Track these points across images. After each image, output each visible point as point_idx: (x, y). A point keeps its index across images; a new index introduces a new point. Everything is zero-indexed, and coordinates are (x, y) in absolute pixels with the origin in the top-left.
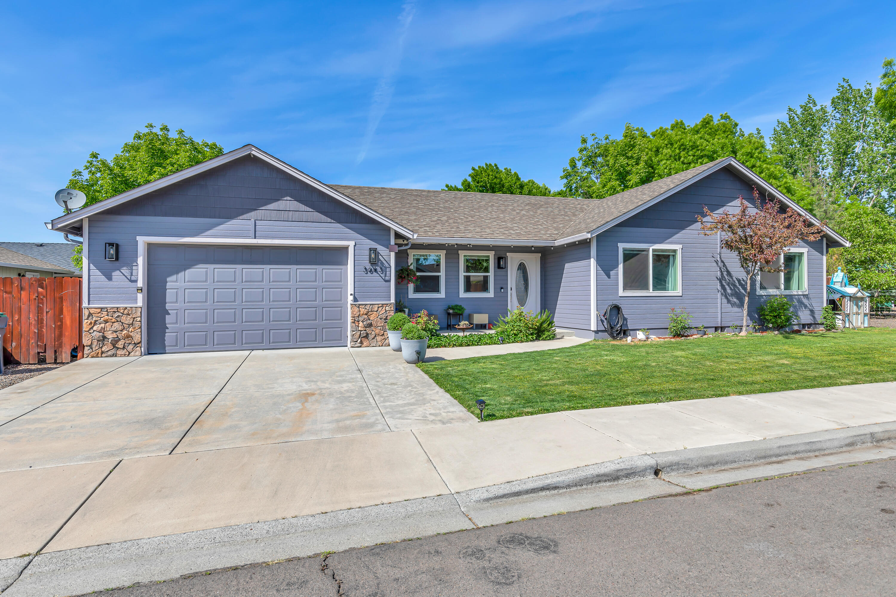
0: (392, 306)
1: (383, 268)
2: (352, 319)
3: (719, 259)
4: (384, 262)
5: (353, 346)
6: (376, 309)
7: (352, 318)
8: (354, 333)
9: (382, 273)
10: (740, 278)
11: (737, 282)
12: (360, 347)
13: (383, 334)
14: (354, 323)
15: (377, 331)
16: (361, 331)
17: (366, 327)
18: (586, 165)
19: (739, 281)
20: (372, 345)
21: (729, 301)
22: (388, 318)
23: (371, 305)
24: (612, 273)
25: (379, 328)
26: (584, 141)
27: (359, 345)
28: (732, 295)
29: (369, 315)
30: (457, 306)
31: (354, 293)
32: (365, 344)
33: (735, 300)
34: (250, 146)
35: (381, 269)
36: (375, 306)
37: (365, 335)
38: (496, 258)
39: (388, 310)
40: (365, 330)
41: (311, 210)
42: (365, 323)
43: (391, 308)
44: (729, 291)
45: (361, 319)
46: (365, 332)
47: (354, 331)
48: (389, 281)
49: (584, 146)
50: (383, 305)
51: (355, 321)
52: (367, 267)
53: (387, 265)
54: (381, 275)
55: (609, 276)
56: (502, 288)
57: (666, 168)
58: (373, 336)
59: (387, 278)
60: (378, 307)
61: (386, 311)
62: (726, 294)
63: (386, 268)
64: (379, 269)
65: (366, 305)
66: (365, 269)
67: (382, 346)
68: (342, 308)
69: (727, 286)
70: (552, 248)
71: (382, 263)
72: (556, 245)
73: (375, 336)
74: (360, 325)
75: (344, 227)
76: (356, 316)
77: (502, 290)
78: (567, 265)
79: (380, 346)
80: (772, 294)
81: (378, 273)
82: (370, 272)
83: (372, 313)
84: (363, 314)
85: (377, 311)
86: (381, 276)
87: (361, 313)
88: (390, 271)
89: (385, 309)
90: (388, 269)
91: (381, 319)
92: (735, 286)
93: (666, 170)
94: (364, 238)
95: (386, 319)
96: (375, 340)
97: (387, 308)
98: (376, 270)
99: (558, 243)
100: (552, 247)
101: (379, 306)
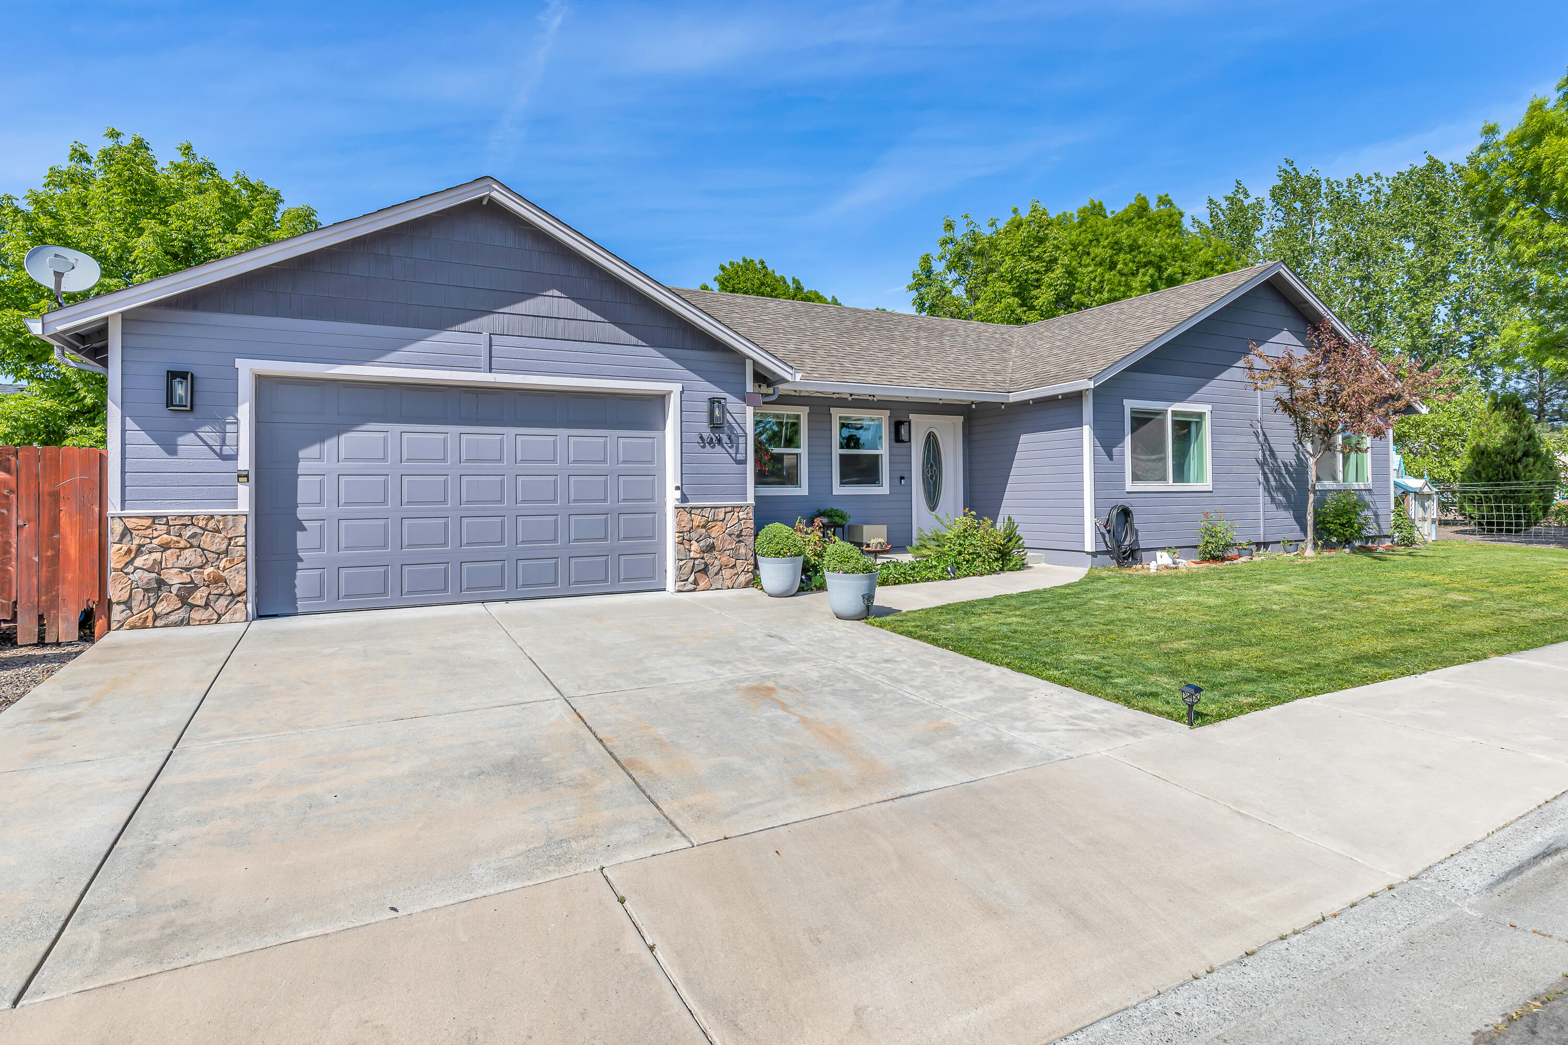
0: (751, 510)
1: (733, 436)
2: (678, 537)
3: (1259, 430)
4: (735, 425)
5: (681, 589)
6: (721, 516)
7: (677, 535)
8: (682, 563)
9: (731, 447)
10: (1287, 461)
11: (1283, 468)
12: (694, 590)
13: (735, 565)
14: (682, 544)
15: (724, 559)
16: (695, 559)
17: (703, 552)
18: (951, 268)
19: (1285, 465)
20: (714, 587)
21: (1273, 500)
22: (743, 534)
23: (712, 508)
24: (1115, 451)
25: (728, 552)
26: (950, 226)
27: (692, 587)
28: (1277, 489)
29: (709, 529)
31: (682, 485)
32: (702, 584)
33: (1281, 498)
34: (489, 182)
35: (730, 438)
36: (720, 510)
37: (703, 566)
38: (893, 422)
39: (744, 519)
40: (703, 558)
41: (599, 318)
42: (702, 543)
43: (747, 513)
44: (1273, 483)
45: (694, 535)
46: (703, 561)
47: (682, 560)
48: (744, 462)
49: (949, 235)
50: (734, 507)
51: (684, 539)
52: (705, 436)
53: (739, 431)
54: (730, 451)
55: (1110, 456)
56: (902, 478)
57: (1094, 280)
58: (716, 569)
59: (740, 457)
60: (726, 513)
61: (739, 520)
62: (1269, 488)
63: (738, 437)
64: (725, 439)
65: (703, 508)
66: (701, 438)
67: (733, 588)
68: (656, 513)
69: (1270, 475)
70: (1003, 407)
71: (731, 427)
72: (1011, 400)
73: (721, 569)
74: (693, 548)
75: (661, 355)
76: (685, 529)
77: (903, 481)
78: (1024, 438)
79: (729, 588)
80: (1328, 488)
81: (723, 447)
82: (709, 444)
83: (713, 524)
84: (698, 526)
85: (723, 521)
86: (728, 453)
87: (695, 523)
88: (746, 444)
89: (738, 516)
90: (741, 440)
91: (730, 535)
92: (1280, 474)
93: (1093, 283)
94: (698, 378)
95: (739, 535)
96: (719, 576)
97: (741, 513)
98: (719, 441)
99: (1013, 398)
100: (1002, 404)
101: (728, 510)
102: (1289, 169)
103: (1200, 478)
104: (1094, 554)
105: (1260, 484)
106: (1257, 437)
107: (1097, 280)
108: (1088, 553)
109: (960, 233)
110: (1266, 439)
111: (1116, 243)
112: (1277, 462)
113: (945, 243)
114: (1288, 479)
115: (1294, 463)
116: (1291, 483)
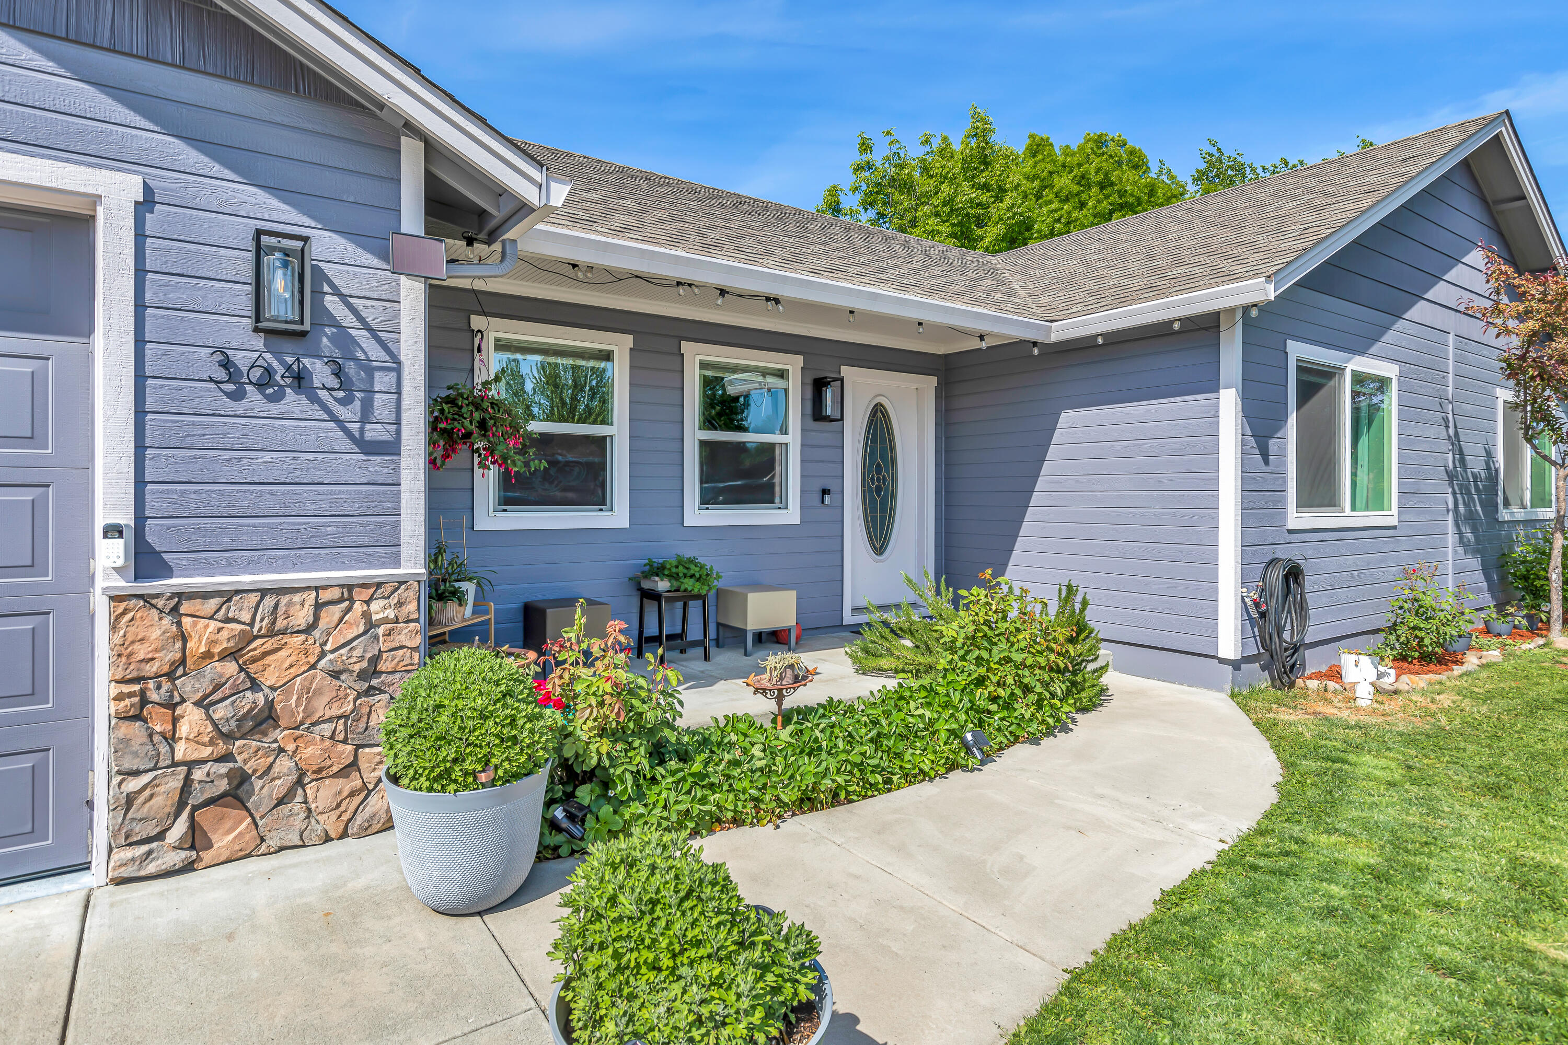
0: (411, 594)
1: (351, 369)
2: (119, 698)
3: (1450, 416)
4: (361, 335)
5: (125, 872)
6: (302, 617)
7: (115, 689)
8: (133, 785)
9: (343, 402)
10: (1477, 472)
11: (1472, 484)
12: (188, 867)
13: (354, 765)
14: (137, 717)
15: (311, 753)
16: (191, 765)
17: (229, 737)
18: (868, 204)
19: (1474, 478)
20: (273, 841)
21: (1462, 538)
22: (382, 666)
23: (264, 593)
24: (1273, 444)
25: (327, 729)
26: (865, 146)
27: (177, 858)
28: (1467, 519)
29: (254, 660)
30: (680, 562)
31: (140, 518)
32: (222, 842)
33: (1470, 535)
35: (338, 372)
36: (297, 598)
37: (223, 785)
38: (809, 380)
39: (386, 621)
40: (226, 758)
42: (221, 712)
43: (400, 604)
44: (1462, 509)
45: (190, 686)
46: (223, 768)
47: (136, 773)
48: (391, 448)
49: (866, 158)
50: (350, 588)
51: (144, 701)
52: (242, 360)
53: (375, 352)
54: (343, 412)
55: (1265, 455)
56: (825, 492)
57: (1059, 221)
58: (280, 787)
59: (374, 432)
60: (319, 606)
61: (371, 625)
62: (1458, 519)
63: (369, 370)
64: (320, 373)
65: (228, 595)
66: (226, 364)
67: (344, 835)
68: (46, 615)
69: (1459, 496)
70: (1036, 351)
71: (344, 339)
72: (1054, 338)
73: (299, 782)
74: (184, 729)
75: (50, 66)
76: (151, 669)
77: (827, 497)
78: (1067, 417)
79: (328, 839)
80: (1520, 517)
81: (314, 399)
82: (260, 386)
83: (271, 644)
84: (208, 655)
85: (309, 629)
86: (334, 418)
87: (196, 646)
88: (399, 393)
89: (366, 615)
90: (382, 381)
91: (335, 675)
92: (1470, 494)
93: (1058, 226)
94: (215, 168)
95: (372, 670)
96: (296, 806)
97: (375, 606)
98: (300, 380)
99: (1061, 331)
100: (1035, 344)
101: (325, 596)
102: (1214, 151)
103: (1377, 500)
104: (1236, 665)
105: (1448, 511)
106: (1447, 427)
107: (1063, 220)
108: (1223, 661)
109: (878, 157)
110: (1456, 434)
111: (1083, 177)
112: (1466, 472)
113: (859, 168)
114: (1478, 505)
115: (1483, 476)
116: (1479, 509)
